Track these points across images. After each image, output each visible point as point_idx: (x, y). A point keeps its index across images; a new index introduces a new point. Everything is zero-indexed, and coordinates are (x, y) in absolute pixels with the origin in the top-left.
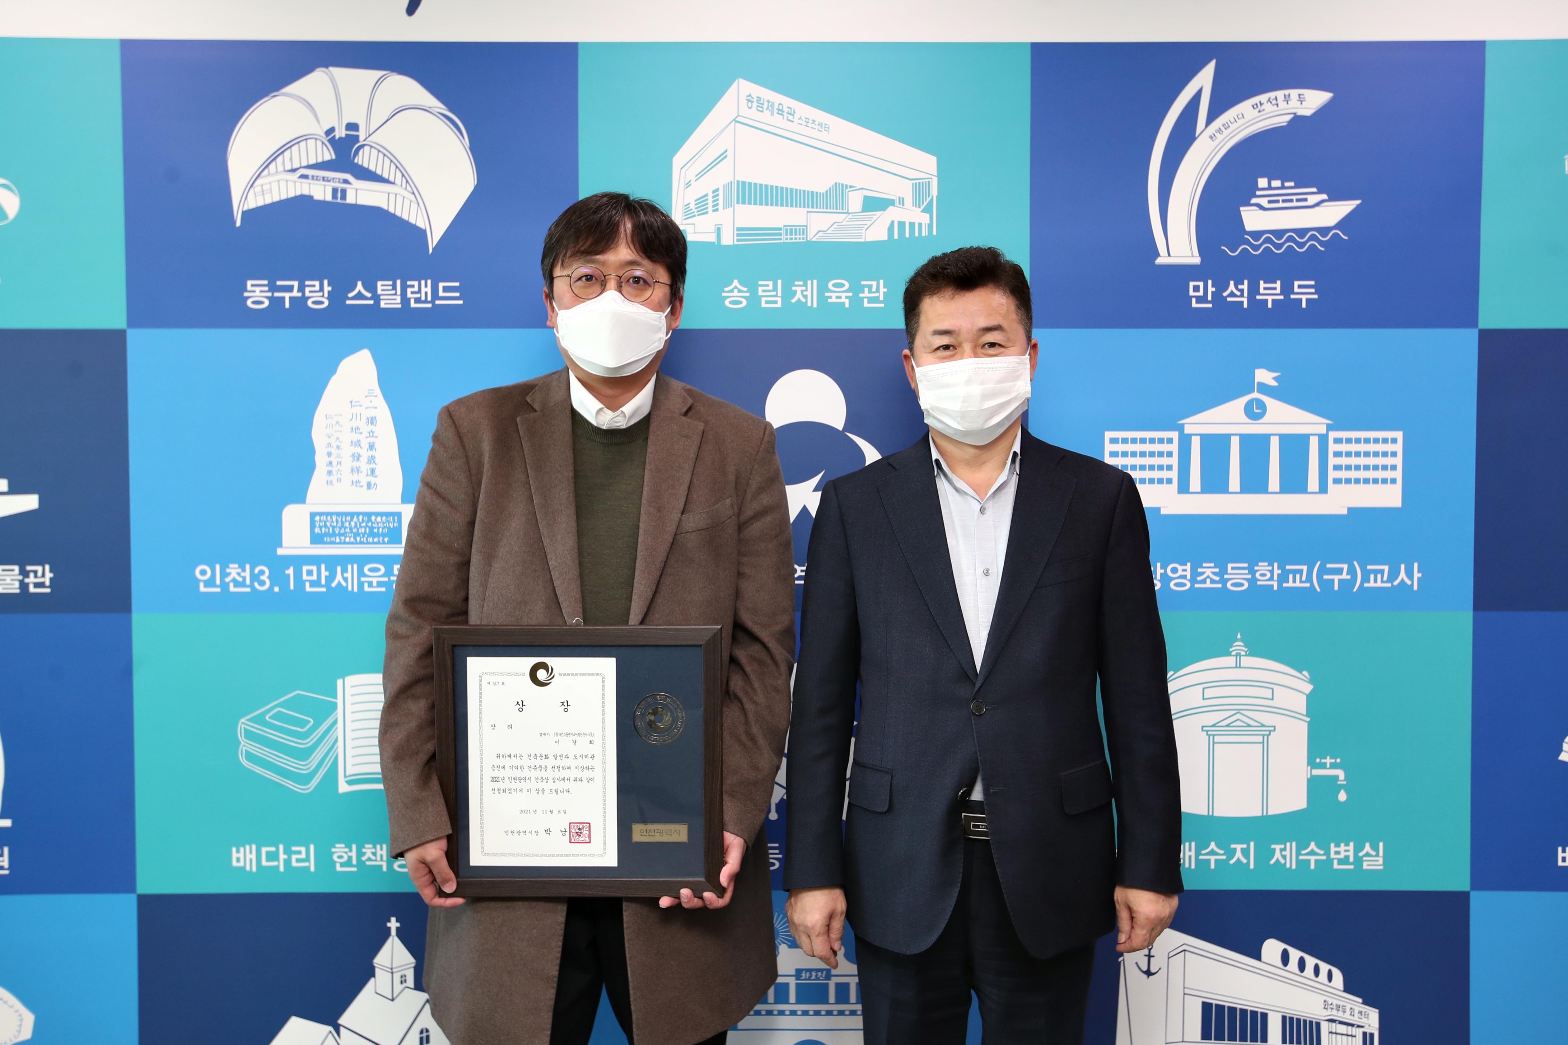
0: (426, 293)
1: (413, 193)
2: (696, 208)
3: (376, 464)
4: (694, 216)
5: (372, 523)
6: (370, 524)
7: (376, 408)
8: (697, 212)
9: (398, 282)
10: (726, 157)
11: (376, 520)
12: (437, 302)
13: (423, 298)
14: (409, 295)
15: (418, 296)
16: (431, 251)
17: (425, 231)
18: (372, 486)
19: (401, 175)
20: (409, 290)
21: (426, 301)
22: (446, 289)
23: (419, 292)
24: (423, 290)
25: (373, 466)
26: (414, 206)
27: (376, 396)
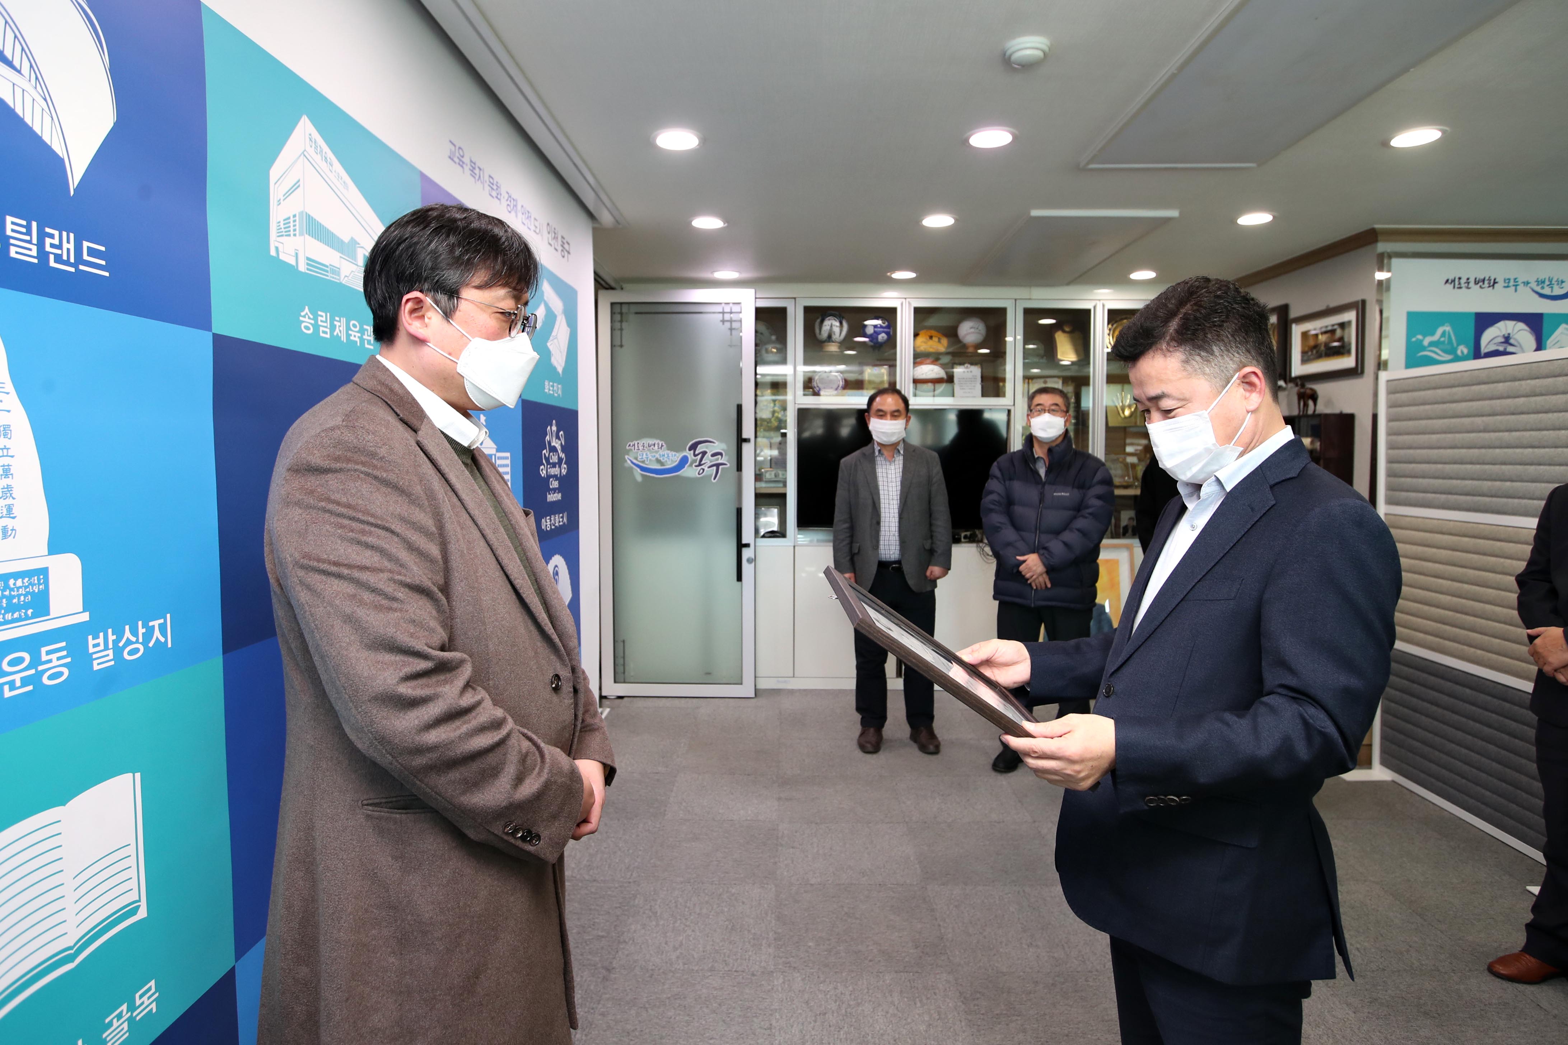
0: (68, 250)
1: (45, 100)
2: (285, 228)
3: (14, 498)
4: (282, 236)
5: (12, 590)
6: (7, 593)
7: (9, 411)
8: (285, 232)
9: (34, 225)
10: (299, 186)
11: (14, 584)
12: (82, 267)
13: (65, 257)
14: (48, 248)
15: (59, 252)
16: (72, 193)
17: (63, 160)
18: (10, 532)
19: (29, 64)
20: (48, 241)
21: (67, 263)
22: (91, 252)
23: (60, 247)
24: (65, 246)
25: (9, 501)
26: (47, 118)
27: (8, 393)
